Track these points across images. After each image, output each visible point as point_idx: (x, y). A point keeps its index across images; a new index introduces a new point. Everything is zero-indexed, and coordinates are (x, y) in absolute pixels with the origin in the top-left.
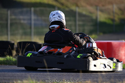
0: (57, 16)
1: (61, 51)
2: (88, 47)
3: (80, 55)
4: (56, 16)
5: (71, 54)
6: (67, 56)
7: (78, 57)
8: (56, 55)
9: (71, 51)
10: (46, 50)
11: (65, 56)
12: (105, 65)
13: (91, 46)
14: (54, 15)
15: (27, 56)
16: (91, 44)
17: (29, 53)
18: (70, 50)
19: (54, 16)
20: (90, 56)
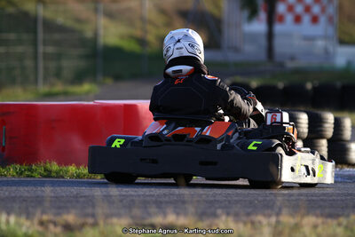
0: (187, 44)
1: (207, 132)
2: (272, 123)
3: (255, 142)
4: (184, 44)
5: (232, 141)
6: (222, 146)
7: (251, 147)
8: (196, 143)
9: (230, 134)
10: (165, 132)
11: (219, 146)
12: (307, 167)
13: (278, 120)
14: (179, 41)
15: (113, 146)
16: (279, 115)
17: (118, 140)
18: (227, 131)
19: (179, 45)
20: (278, 145)
